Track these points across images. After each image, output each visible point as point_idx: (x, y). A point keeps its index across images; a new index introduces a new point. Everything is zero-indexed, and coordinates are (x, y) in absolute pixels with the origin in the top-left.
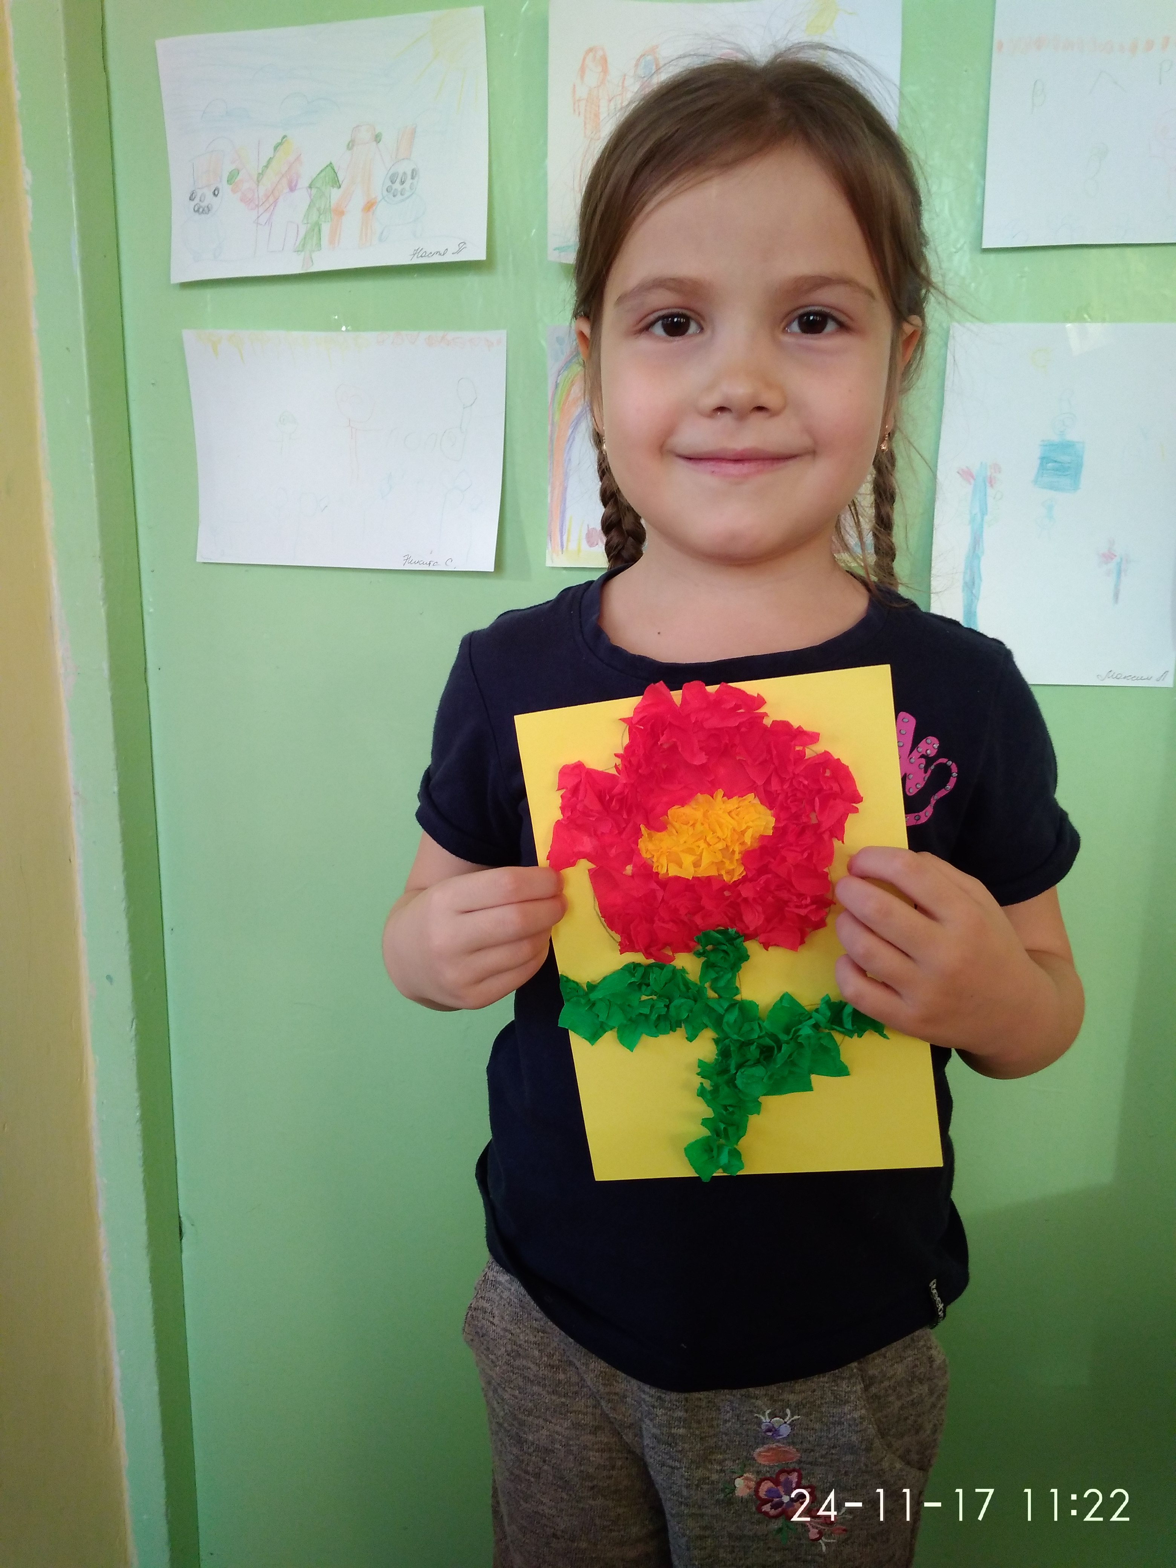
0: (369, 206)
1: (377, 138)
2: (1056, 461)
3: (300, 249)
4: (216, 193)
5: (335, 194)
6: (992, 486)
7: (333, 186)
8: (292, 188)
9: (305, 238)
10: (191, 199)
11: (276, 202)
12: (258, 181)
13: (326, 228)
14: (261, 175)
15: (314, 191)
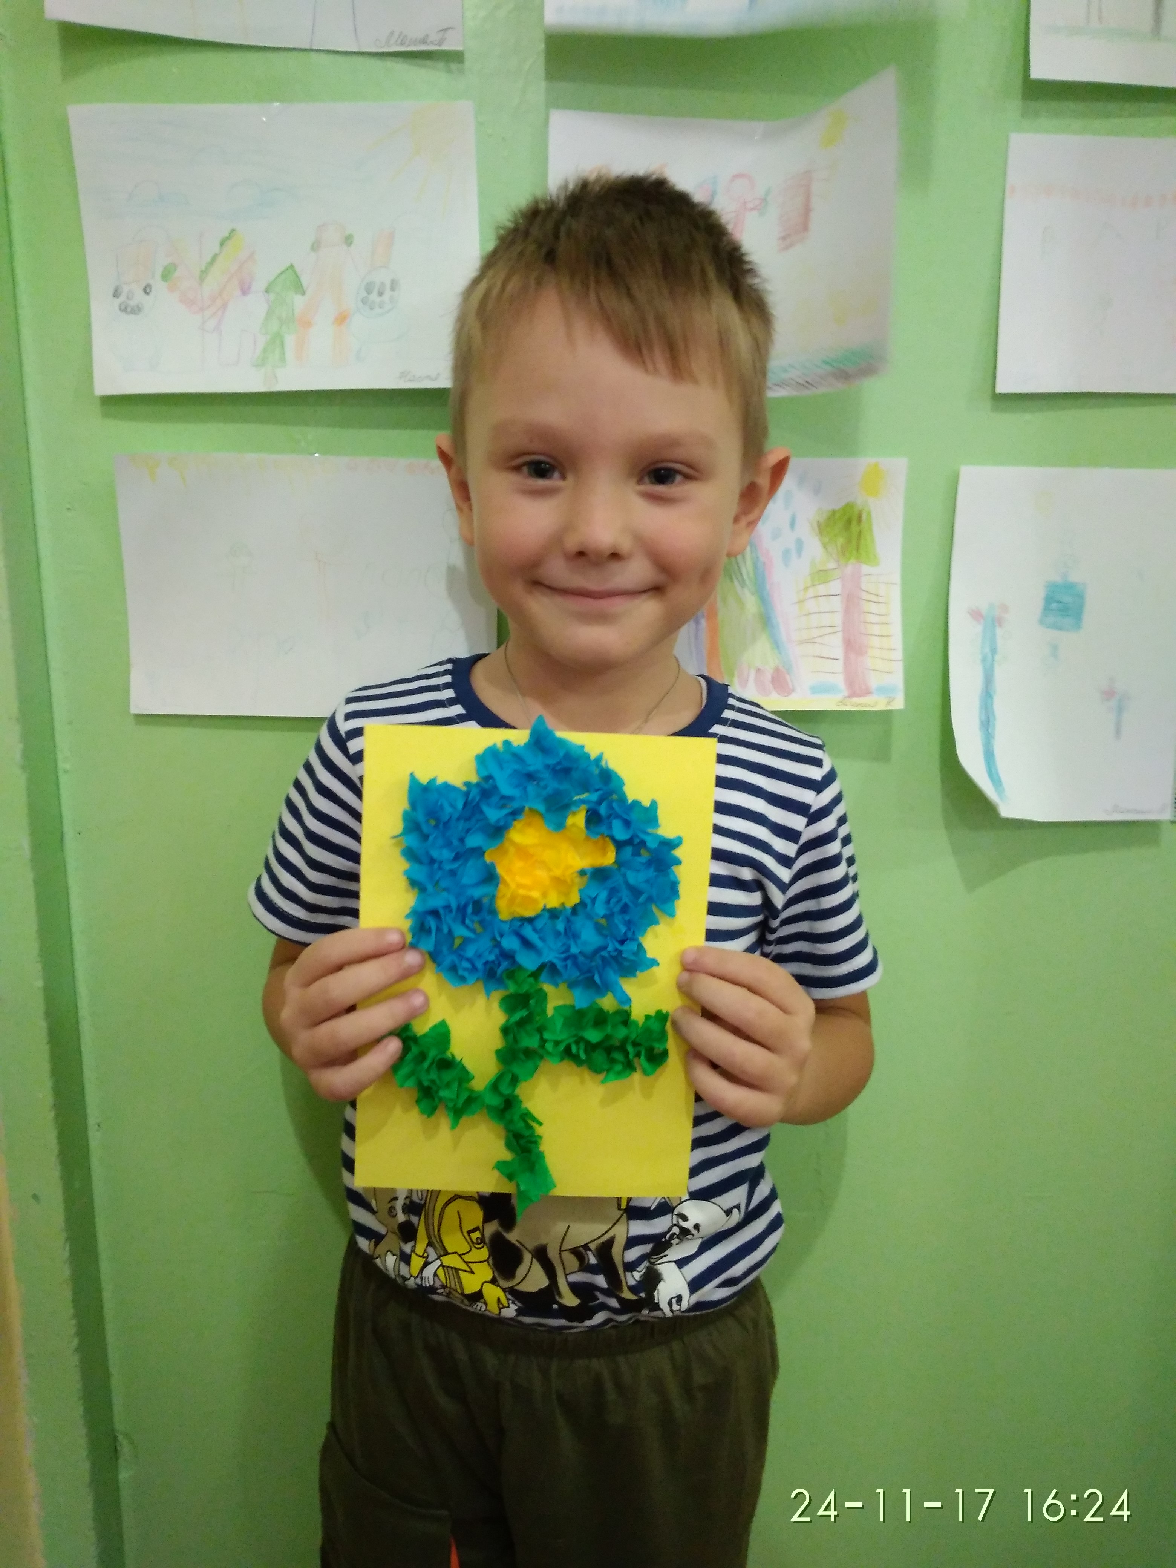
0: (342, 319)
1: (348, 240)
2: (1058, 602)
3: (260, 363)
4: (148, 290)
5: (299, 301)
6: (1000, 626)
7: (296, 293)
8: (245, 290)
9: (265, 350)
10: (116, 294)
11: (225, 306)
12: (202, 279)
13: (290, 340)
14: (204, 273)
15: (272, 296)
